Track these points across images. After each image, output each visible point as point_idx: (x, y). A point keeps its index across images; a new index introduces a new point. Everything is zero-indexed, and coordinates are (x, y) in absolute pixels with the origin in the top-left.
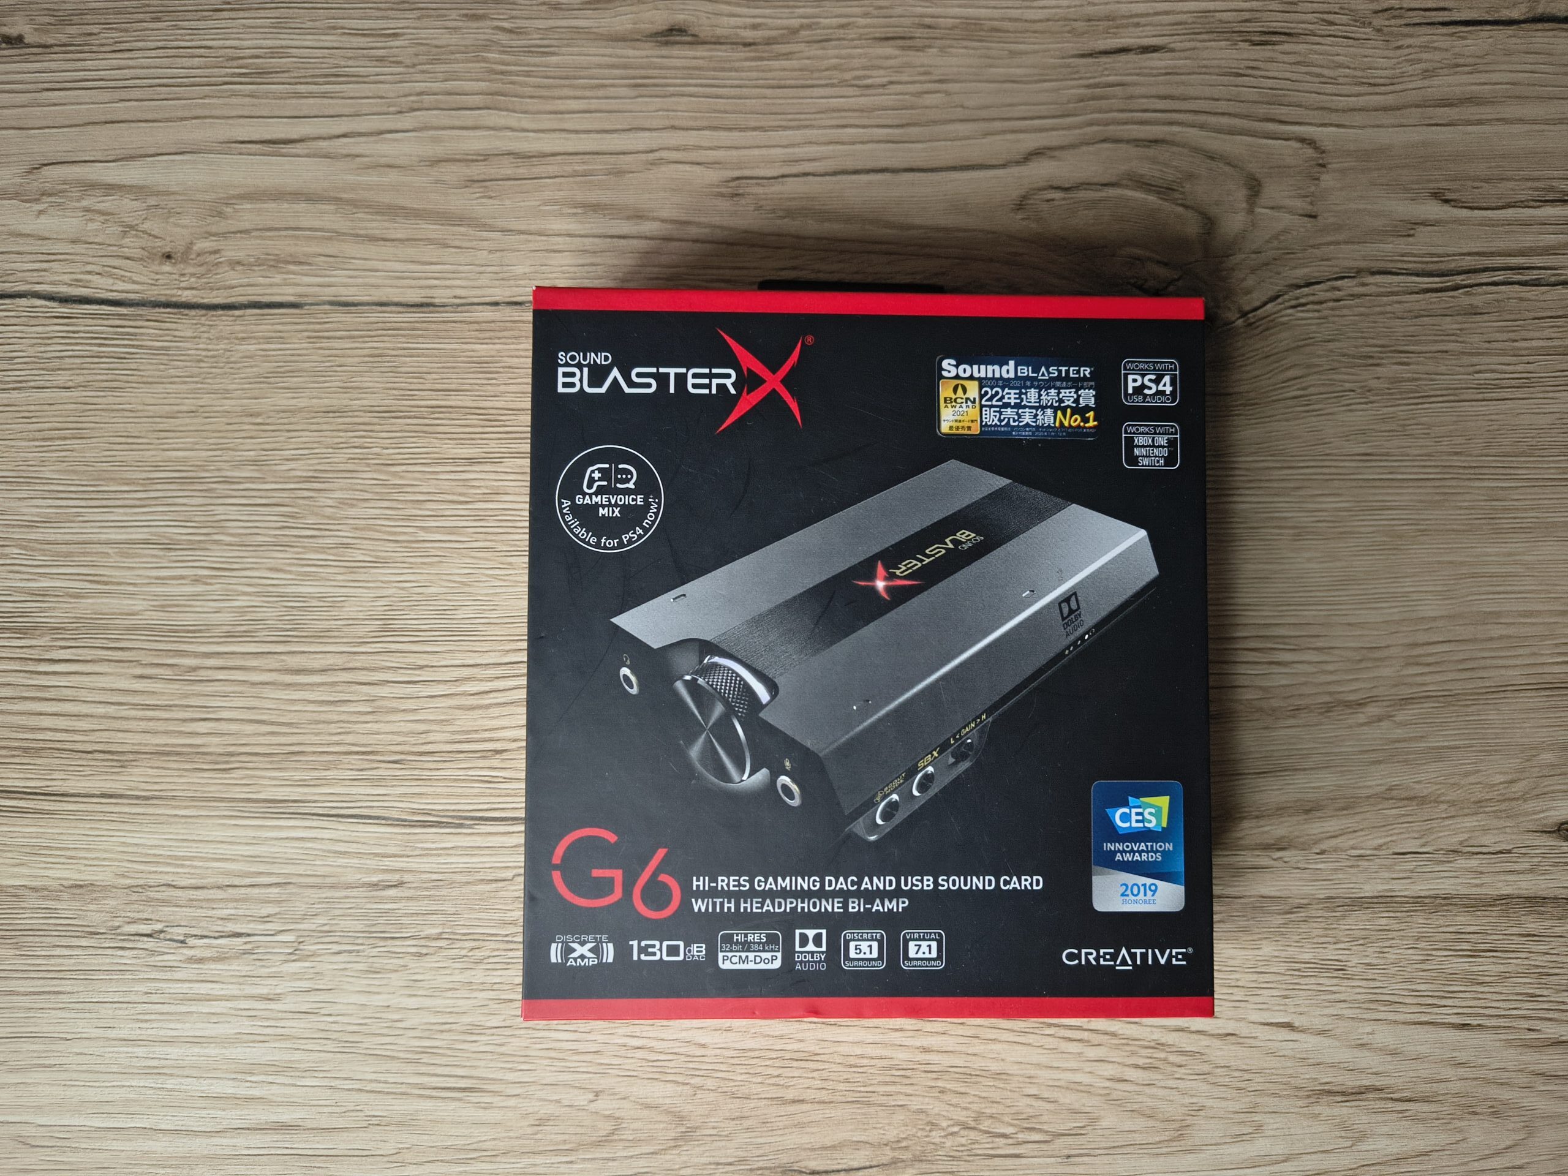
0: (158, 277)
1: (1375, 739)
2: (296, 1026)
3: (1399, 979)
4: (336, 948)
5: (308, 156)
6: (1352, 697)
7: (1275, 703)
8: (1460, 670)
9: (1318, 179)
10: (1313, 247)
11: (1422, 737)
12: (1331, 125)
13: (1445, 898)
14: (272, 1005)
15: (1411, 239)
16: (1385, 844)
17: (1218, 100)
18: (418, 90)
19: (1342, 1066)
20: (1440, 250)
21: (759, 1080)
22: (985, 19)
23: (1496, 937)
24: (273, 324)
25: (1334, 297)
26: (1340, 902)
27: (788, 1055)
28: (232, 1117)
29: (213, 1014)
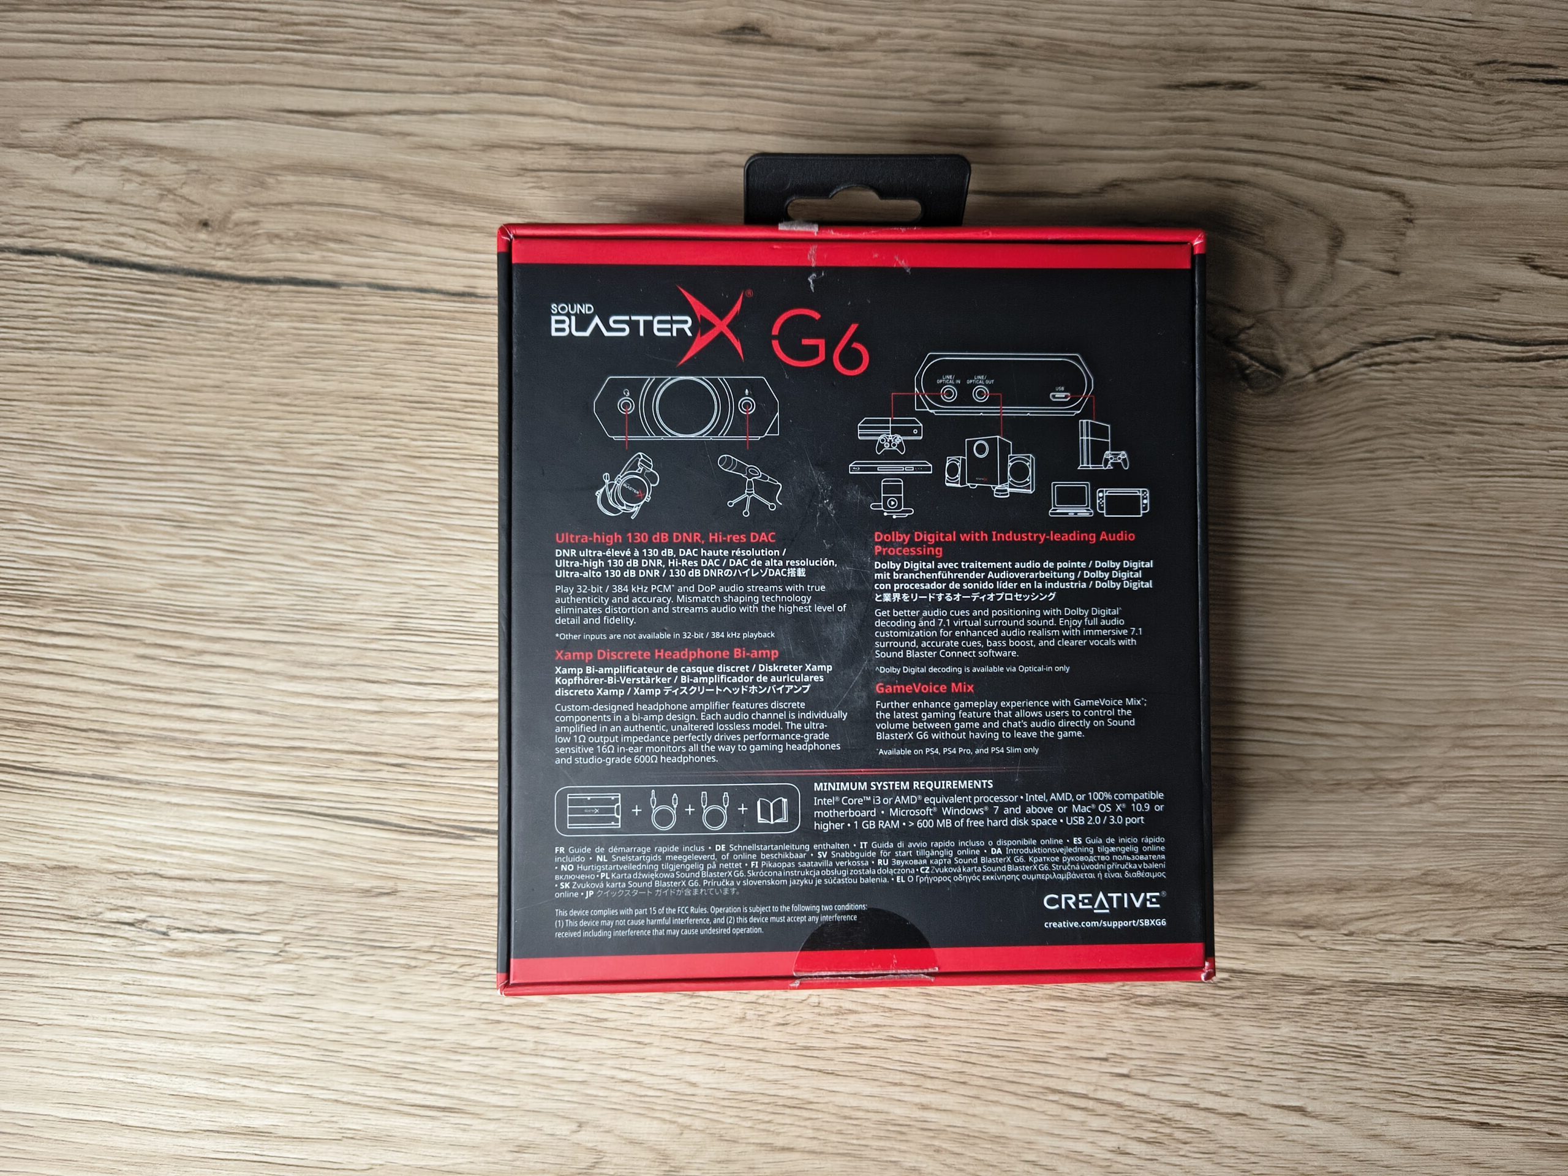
0: (192, 244)
1: (1414, 821)
2: (274, 1030)
3: (1418, 1071)
4: (323, 953)
5: (357, 130)
6: (1394, 776)
7: (1315, 776)
8: (1508, 756)
9: (1404, 234)
10: (1392, 304)
11: (1464, 822)
12: (1422, 179)
13: (1473, 991)
14: (252, 1007)
15: (1495, 304)
16: (1416, 930)
17: (1306, 144)
18: (476, 71)
19: (1352, 1155)
20: (1525, 318)
21: (749, 1124)
22: (1071, 41)
23: (1522, 1036)
24: (307, 303)
25: (1410, 358)
26: (1363, 986)
27: (781, 1102)
28: (203, 1118)
29: (191, 1010)
